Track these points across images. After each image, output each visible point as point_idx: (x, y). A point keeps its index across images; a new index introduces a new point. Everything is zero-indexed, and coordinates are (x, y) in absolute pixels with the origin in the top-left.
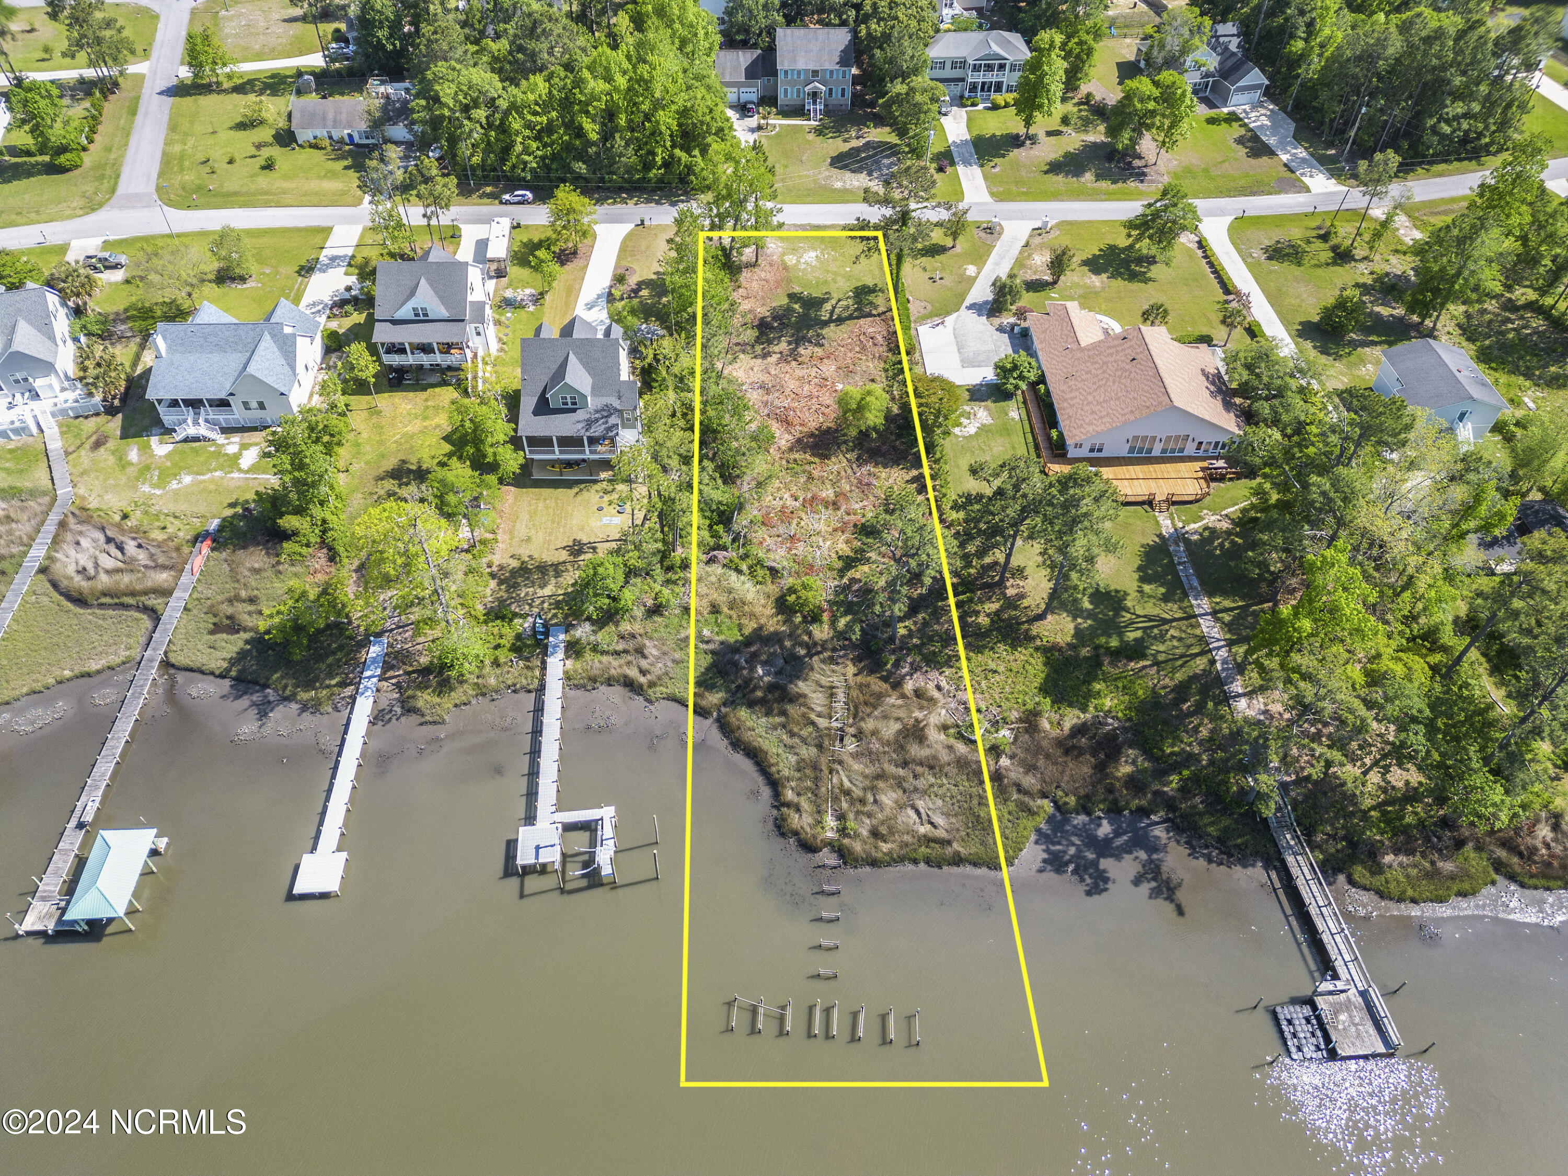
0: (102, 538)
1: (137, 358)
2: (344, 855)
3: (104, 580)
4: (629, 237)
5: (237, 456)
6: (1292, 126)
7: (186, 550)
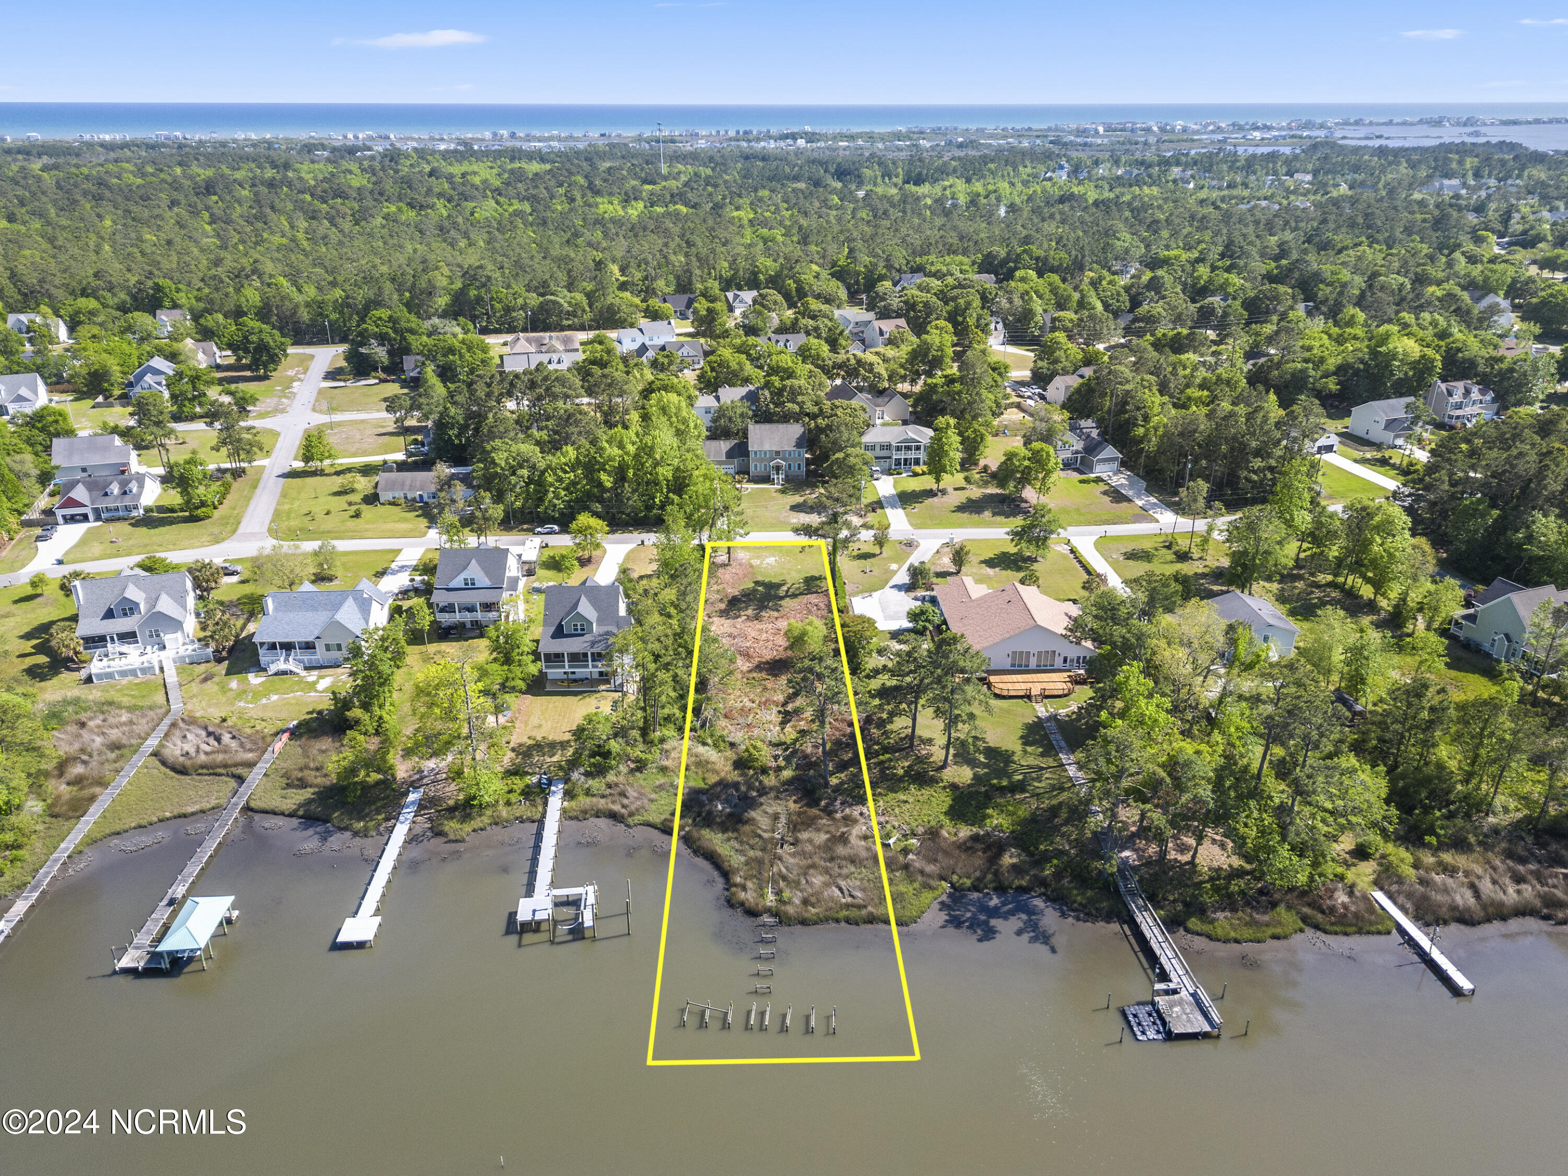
0: (204, 733)
1: (244, 627)
2: (378, 919)
3: (203, 758)
4: (632, 551)
5: (315, 683)
6: (1144, 484)
7: (269, 739)
